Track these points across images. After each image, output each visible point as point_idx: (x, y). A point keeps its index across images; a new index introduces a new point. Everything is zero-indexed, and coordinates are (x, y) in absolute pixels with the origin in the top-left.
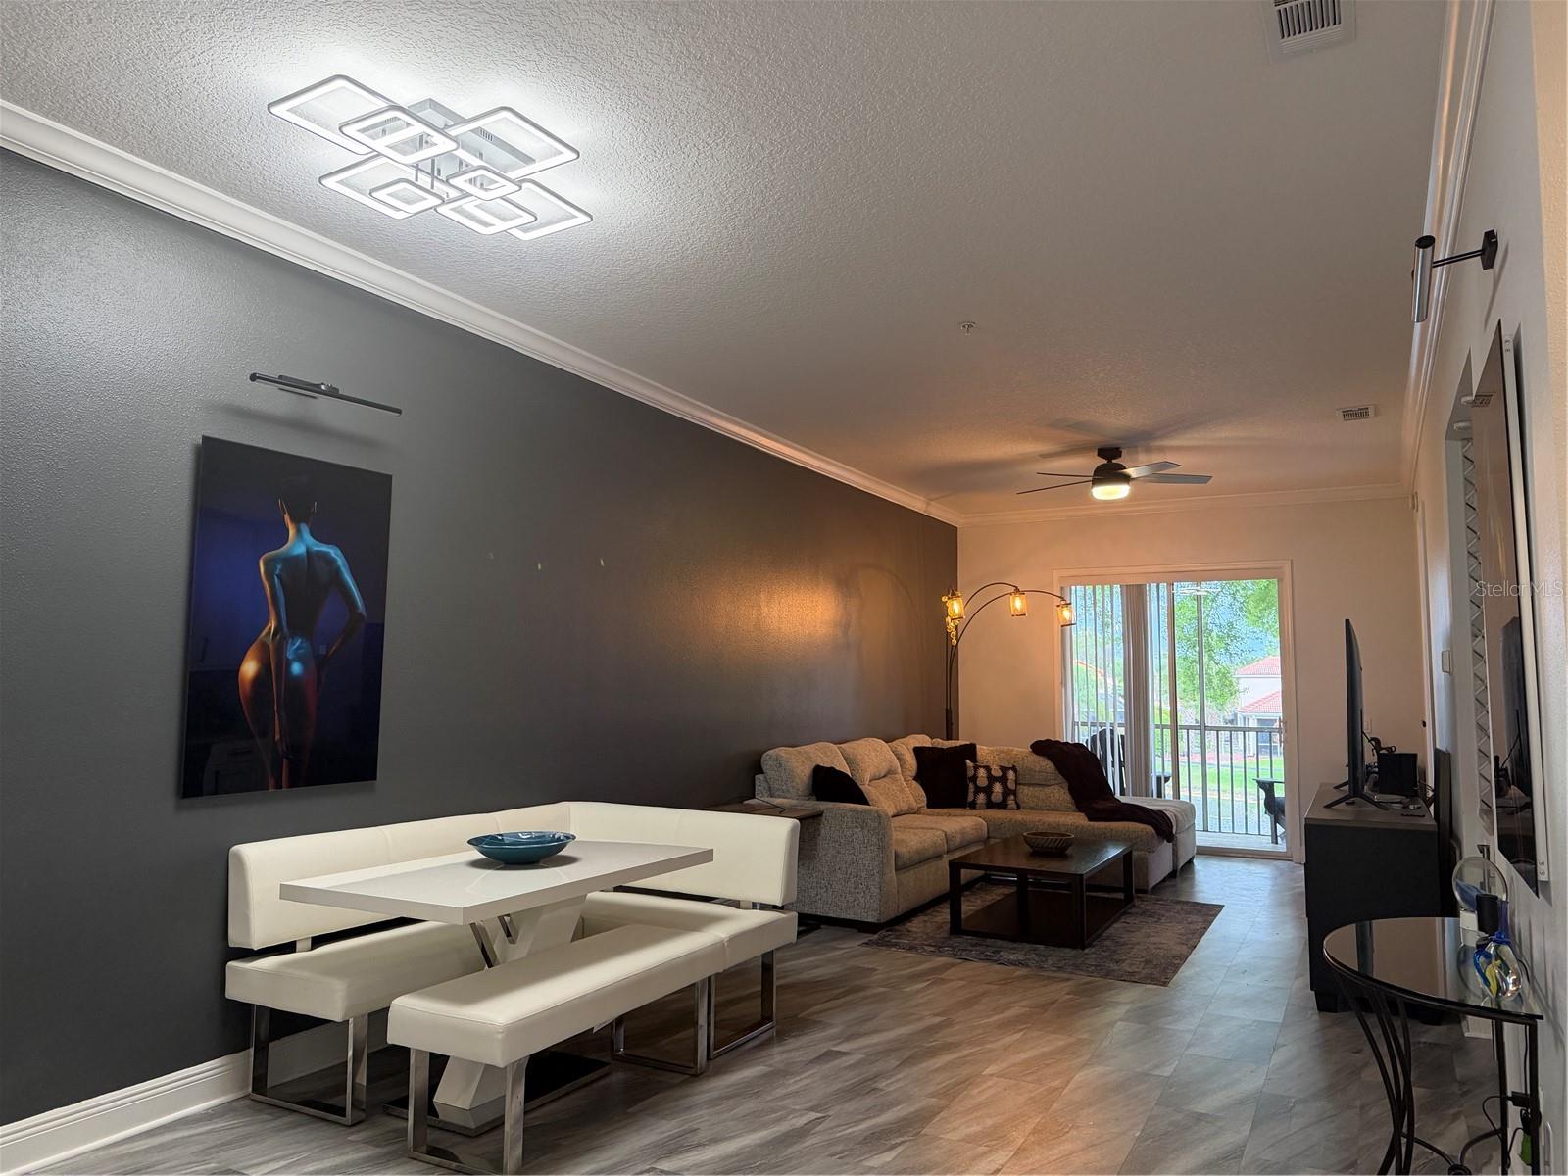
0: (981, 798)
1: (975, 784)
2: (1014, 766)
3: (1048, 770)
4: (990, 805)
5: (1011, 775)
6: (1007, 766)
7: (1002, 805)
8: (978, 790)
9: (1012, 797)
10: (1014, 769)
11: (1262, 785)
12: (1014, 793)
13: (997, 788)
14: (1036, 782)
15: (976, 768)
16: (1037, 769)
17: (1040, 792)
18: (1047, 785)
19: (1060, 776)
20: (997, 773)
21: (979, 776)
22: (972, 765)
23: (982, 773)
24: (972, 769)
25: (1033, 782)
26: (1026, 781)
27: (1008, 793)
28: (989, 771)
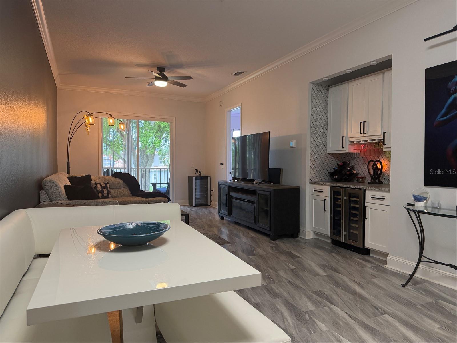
0: (100, 195)
1: (97, 190)
2: (108, 182)
3: (121, 183)
4: (103, 197)
7: (107, 197)
8: (99, 192)
9: (110, 193)
13: (105, 190)
14: (116, 187)
15: (96, 184)
16: (116, 183)
17: (118, 191)
18: (120, 188)
19: (125, 185)
20: (104, 185)
21: (98, 187)
22: (94, 183)
23: (98, 185)
24: (95, 184)
25: (115, 187)
26: (112, 187)
27: (108, 192)
28: (101, 184)
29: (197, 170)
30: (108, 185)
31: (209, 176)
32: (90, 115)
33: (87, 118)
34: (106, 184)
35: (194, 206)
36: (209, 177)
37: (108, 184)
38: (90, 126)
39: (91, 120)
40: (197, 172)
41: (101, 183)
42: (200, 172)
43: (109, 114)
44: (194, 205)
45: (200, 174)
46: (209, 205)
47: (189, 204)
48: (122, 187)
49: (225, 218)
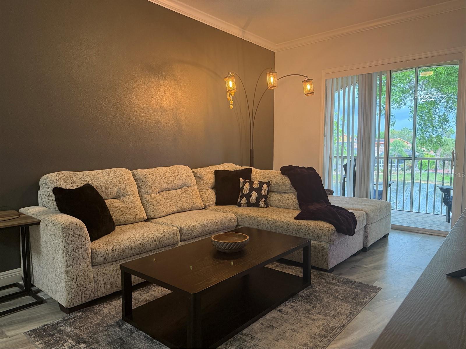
0: (244, 200)
1: (242, 192)
2: (269, 181)
3: (287, 184)
4: (249, 205)
5: (265, 187)
6: (264, 181)
7: (256, 205)
8: (244, 195)
9: (263, 200)
10: (268, 183)
11: (443, 190)
12: (266, 197)
13: (254, 194)
14: (281, 191)
16: (281, 183)
17: (282, 197)
19: (293, 188)
20: (256, 186)
21: (245, 187)
23: (247, 185)
26: (276, 190)
28: (251, 184)
34: (262, 184)
41: (255, 182)
48: (288, 191)
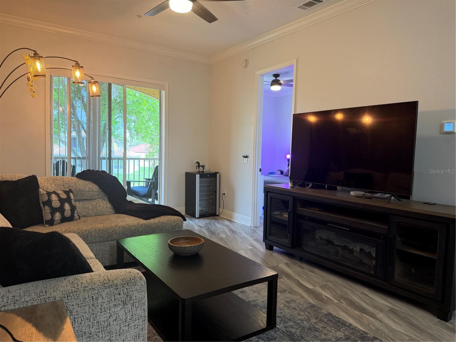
0: (57, 216)
1: (51, 207)
2: (70, 189)
3: (95, 190)
4: (64, 219)
6: (67, 190)
8: (54, 211)
9: (76, 211)
12: (76, 208)
13: (66, 206)
14: (85, 198)
15: (49, 194)
16: (87, 190)
17: (89, 205)
18: (93, 199)
19: (102, 193)
20: (64, 196)
21: (53, 200)
22: (45, 192)
23: (54, 197)
24: (46, 195)
25: (83, 198)
26: (78, 198)
27: (73, 209)
28: (58, 195)
29: (198, 163)
30: (71, 195)
31: (218, 173)
32: (36, 56)
33: (30, 61)
34: (67, 193)
35: (198, 218)
36: (218, 175)
37: (72, 192)
38: (36, 78)
39: (39, 66)
40: (199, 166)
41: (59, 192)
42: (202, 166)
43: (74, 61)
44: (197, 215)
45: (204, 169)
46: (217, 214)
47: (186, 213)
48: (97, 197)
49: (275, 248)
